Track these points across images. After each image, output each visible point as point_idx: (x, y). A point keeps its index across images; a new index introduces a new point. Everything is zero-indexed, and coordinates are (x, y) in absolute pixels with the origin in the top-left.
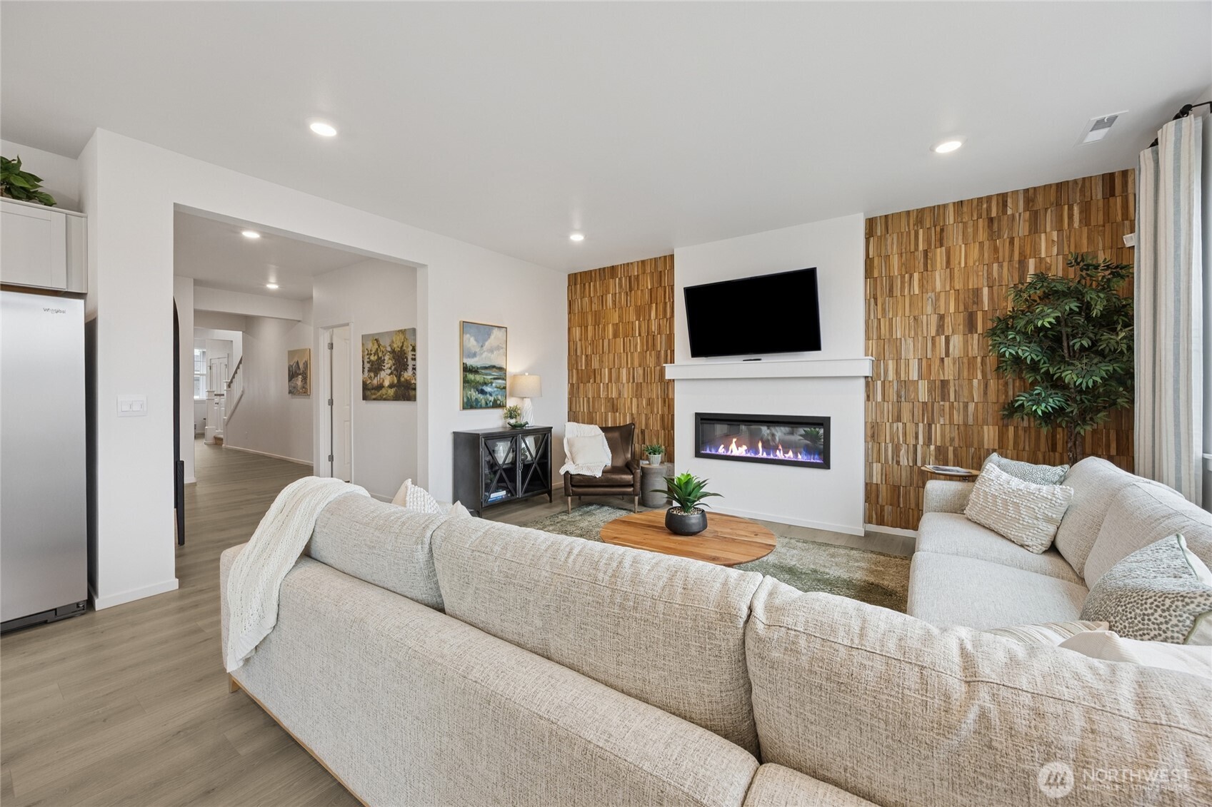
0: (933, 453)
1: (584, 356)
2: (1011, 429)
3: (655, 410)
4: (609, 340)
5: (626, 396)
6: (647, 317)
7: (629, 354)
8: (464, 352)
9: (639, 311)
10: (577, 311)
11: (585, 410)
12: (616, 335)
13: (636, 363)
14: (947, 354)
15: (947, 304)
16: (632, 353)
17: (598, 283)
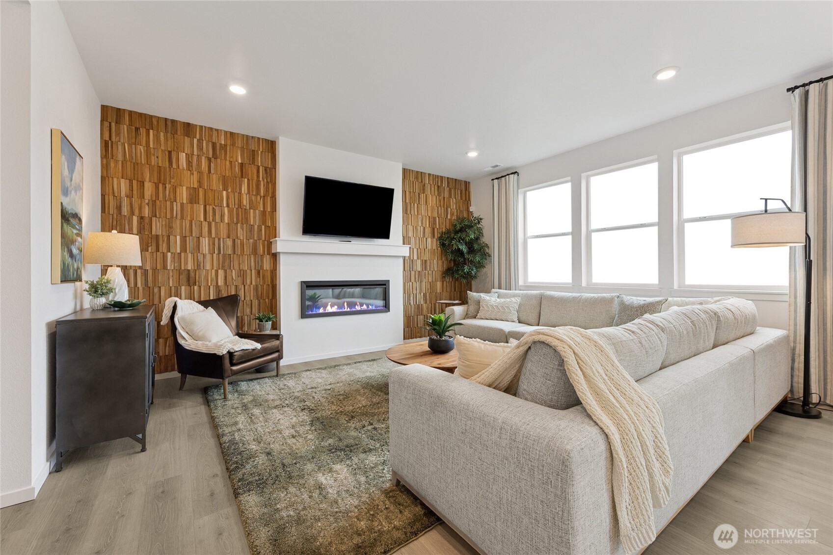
1: (135, 219)
4: (182, 204)
5: (208, 267)
6: (238, 191)
7: (213, 224)
8: (61, 184)
9: (225, 183)
10: (120, 157)
11: (139, 285)
12: (193, 199)
13: (223, 233)
15: (426, 222)
16: (216, 223)
17: (162, 134)
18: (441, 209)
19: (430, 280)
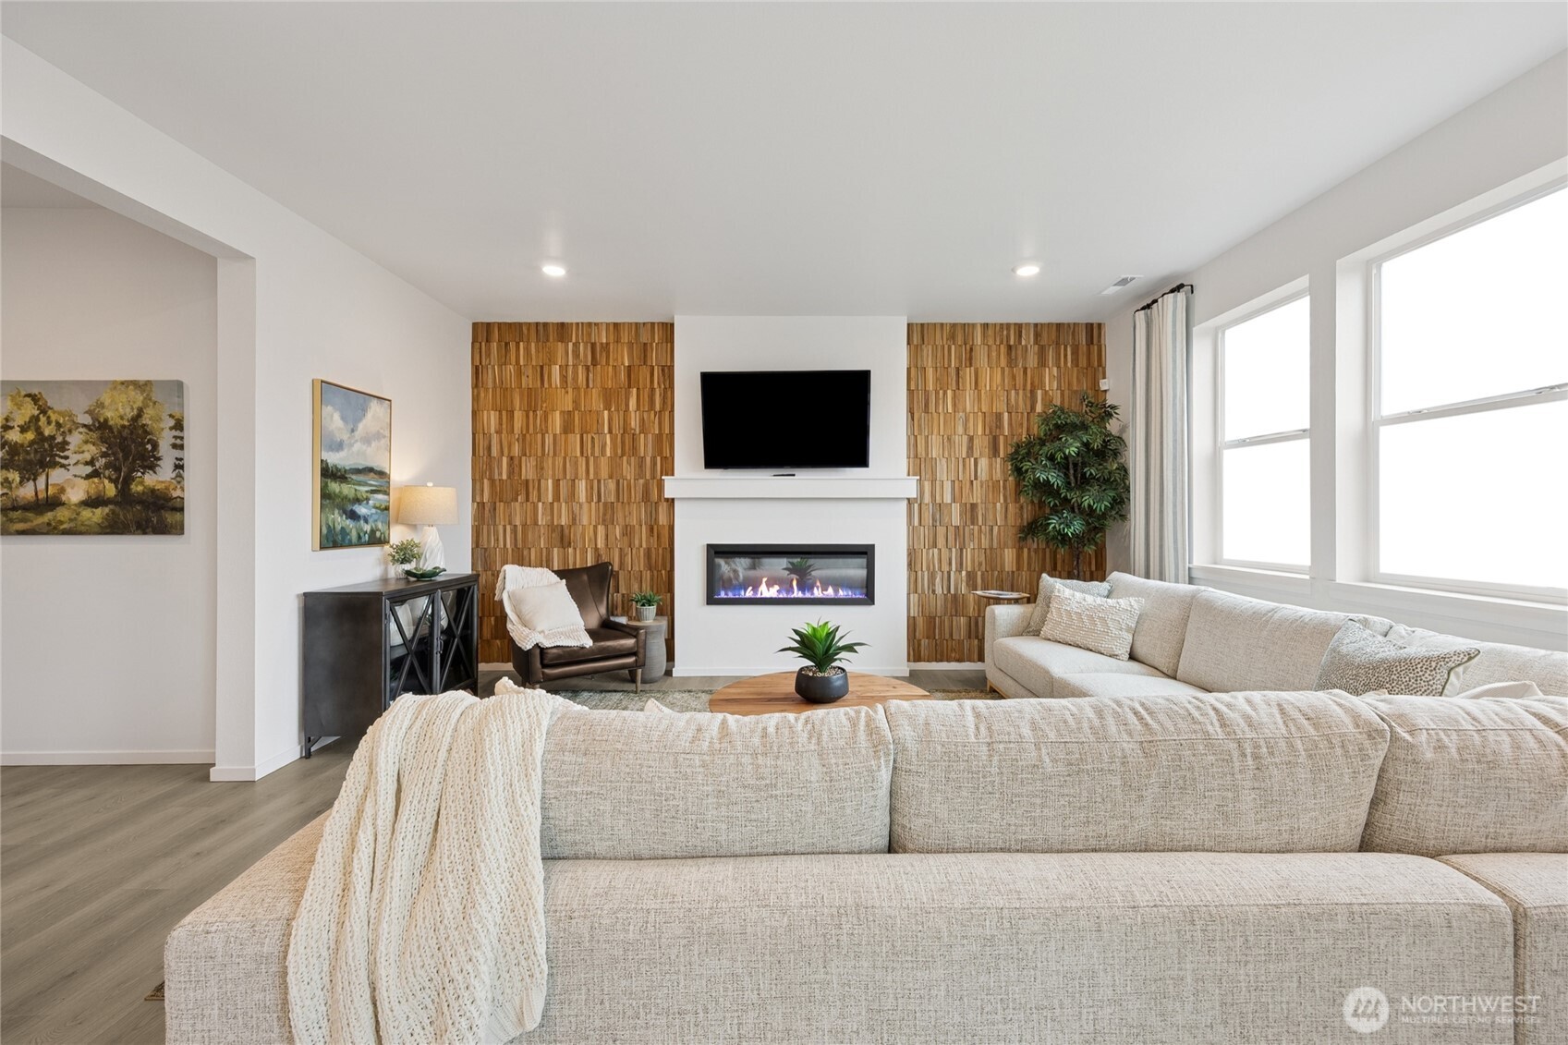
0: (964, 579)
1: (505, 460)
2: (1026, 550)
3: (637, 542)
4: (555, 435)
5: (585, 521)
6: (623, 407)
7: (592, 459)
8: (323, 439)
9: (608, 397)
10: (490, 385)
11: (508, 545)
12: (567, 429)
13: (604, 473)
14: (976, 479)
15: (975, 426)
16: (596, 458)
17: (533, 345)
18: (1017, 394)
19: (985, 543)
